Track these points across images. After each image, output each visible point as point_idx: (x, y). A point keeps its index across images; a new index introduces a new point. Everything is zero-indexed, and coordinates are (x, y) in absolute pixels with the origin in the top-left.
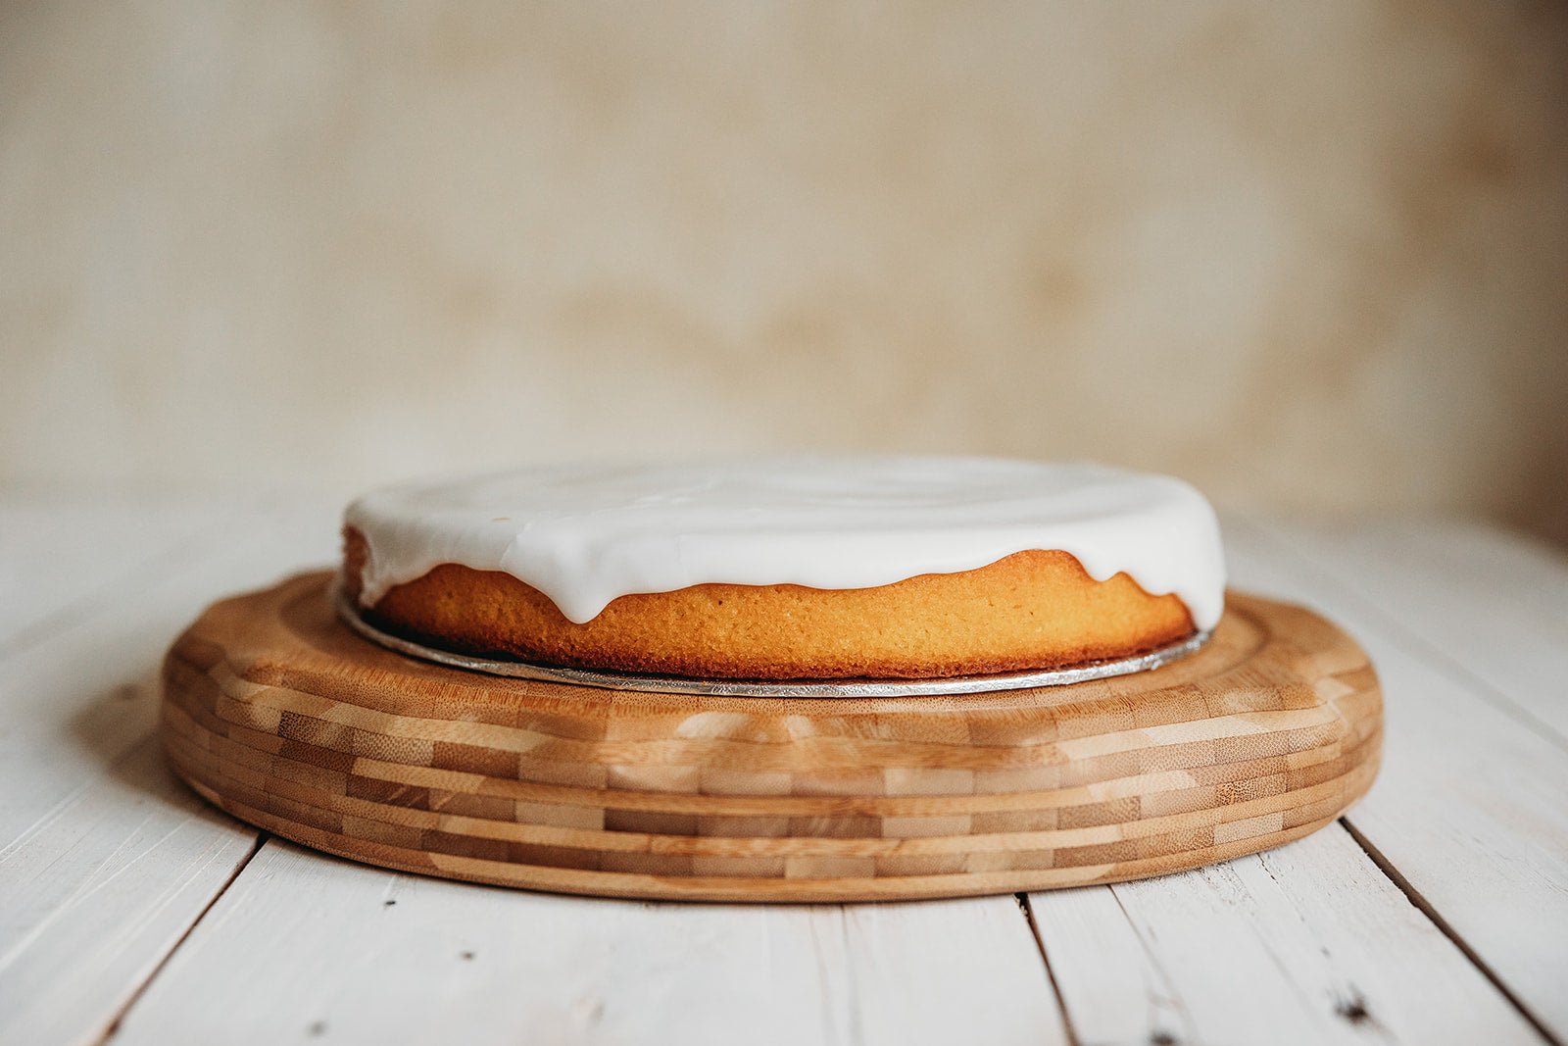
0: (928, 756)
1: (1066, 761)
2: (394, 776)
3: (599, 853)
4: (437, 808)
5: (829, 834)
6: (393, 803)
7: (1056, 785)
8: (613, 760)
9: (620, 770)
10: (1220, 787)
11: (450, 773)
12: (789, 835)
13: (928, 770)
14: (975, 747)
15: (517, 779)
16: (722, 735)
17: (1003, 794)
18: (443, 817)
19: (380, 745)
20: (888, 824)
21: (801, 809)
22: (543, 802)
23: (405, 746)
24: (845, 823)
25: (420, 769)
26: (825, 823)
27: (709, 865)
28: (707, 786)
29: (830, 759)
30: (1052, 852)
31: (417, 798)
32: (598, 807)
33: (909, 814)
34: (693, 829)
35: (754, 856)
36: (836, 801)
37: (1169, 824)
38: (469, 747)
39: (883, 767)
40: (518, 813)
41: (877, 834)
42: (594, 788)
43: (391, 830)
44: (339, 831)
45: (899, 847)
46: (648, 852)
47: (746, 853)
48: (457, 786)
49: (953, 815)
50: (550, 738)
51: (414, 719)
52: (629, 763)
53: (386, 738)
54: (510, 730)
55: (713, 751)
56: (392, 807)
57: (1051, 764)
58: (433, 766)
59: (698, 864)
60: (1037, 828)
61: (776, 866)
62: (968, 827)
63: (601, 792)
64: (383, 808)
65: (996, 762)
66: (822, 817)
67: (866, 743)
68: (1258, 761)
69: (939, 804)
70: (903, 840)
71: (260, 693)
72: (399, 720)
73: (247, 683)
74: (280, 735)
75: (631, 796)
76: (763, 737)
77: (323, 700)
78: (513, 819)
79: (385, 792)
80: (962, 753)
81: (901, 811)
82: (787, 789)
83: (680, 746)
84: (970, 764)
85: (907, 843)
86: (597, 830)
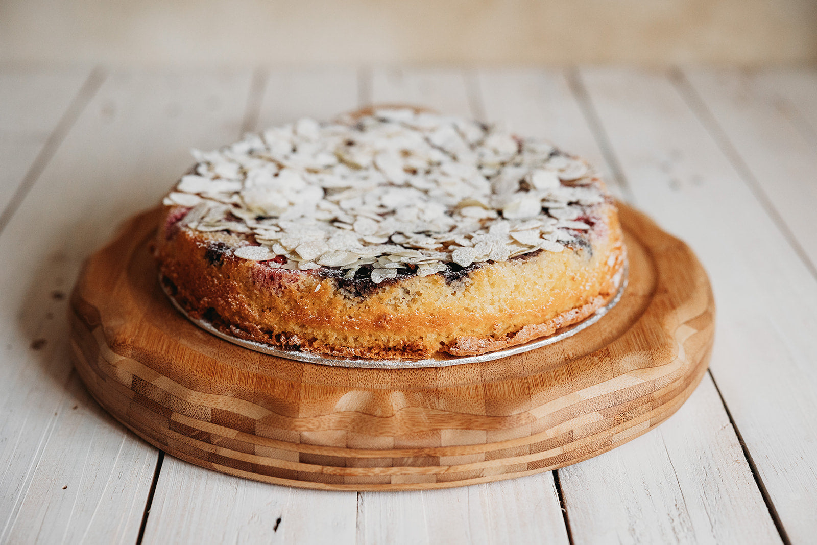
0: (463, 421)
1: (535, 419)
2: (192, 424)
3: (298, 472)
4: (215, 443)
5: (413, 465)
6: (193, 437)
7: (529, 434)
8: (302, 429)
9: (306, 434)
10: (616, 417)
11: (220, 427)
12: (392, 466)
13: (463, 430)
14: (488, 416)
15: (255, 434)
16: (359, 410)
17: (501, 442)
18: (218, 448)
19: (184, 407)
20: (442, 460)
21: (398, 454)
22: (268, 447)
23: (197, 409)
24: (421, 460)
25: (205, 423)
26: (411, 460)
27: (353, 479)
28: (350, 443)
29: (414, 426)
30: (526, 464)
31: (206, 437)
32: (295, 452)
33: (453, 455)
34: (345, 464)
35: (375, 475)
36: (415, 451)
37: (588, 440)
38: (230, 413)
39: (440, 429)
40: (256, 451)
41: (437, 464)
42: (294, 443)
43: (192, 449)
44: (167, 445)
45: (448, 469)
46: (322, 473)
47: (371, 474)
48: (224, 434)
49: (476, 453)
50: (271, 413)
51: (200, 393)
52: (311, 430)
53: (187, 404)
54: (250, 404)
55: (354, 420)
56: (192, 439)
57: (526, 424)
58: (211, 422)
59: (347, 479)
60: (519, 455)
61: (387, 479)
62: (484, 458)
63: (297, 445)
64: (188, 438)
65: (498, 426)
66: (409, 457)
67: (432, 413)
68: (637, 400)
69: (468, 449)
70: (450, 466)
71: (121, 361)
72: (194, 394)
73: (113, 353)
74: (132, 389)
75: (312, 447)
76: (379, 412)
77: (154, 372)
78: (254, 453)
79: (188, 431)
80: (481, 420)
81: (449, 453)
82: (391, 445)
83: (336, 417)
84: (485, 427)
85: (452, 468)
86: (297, 462)
